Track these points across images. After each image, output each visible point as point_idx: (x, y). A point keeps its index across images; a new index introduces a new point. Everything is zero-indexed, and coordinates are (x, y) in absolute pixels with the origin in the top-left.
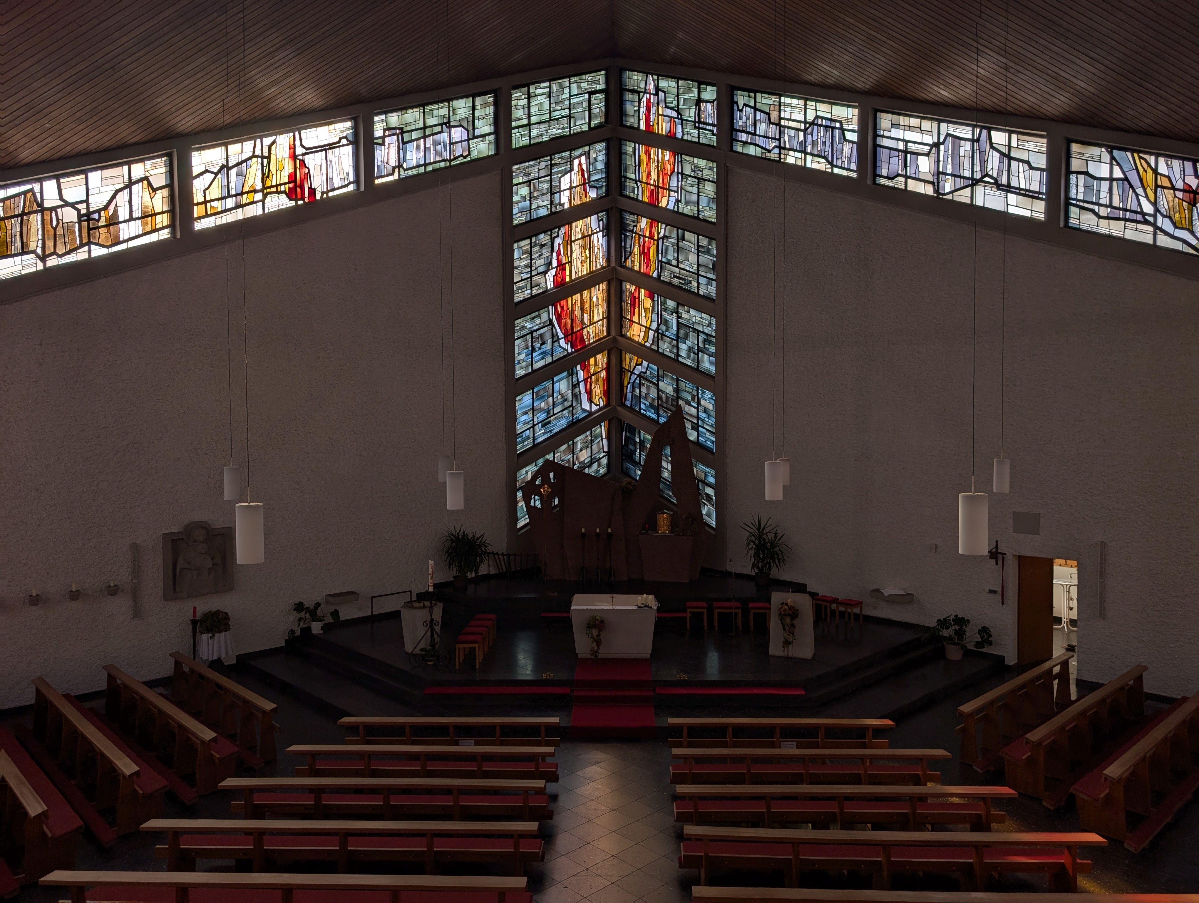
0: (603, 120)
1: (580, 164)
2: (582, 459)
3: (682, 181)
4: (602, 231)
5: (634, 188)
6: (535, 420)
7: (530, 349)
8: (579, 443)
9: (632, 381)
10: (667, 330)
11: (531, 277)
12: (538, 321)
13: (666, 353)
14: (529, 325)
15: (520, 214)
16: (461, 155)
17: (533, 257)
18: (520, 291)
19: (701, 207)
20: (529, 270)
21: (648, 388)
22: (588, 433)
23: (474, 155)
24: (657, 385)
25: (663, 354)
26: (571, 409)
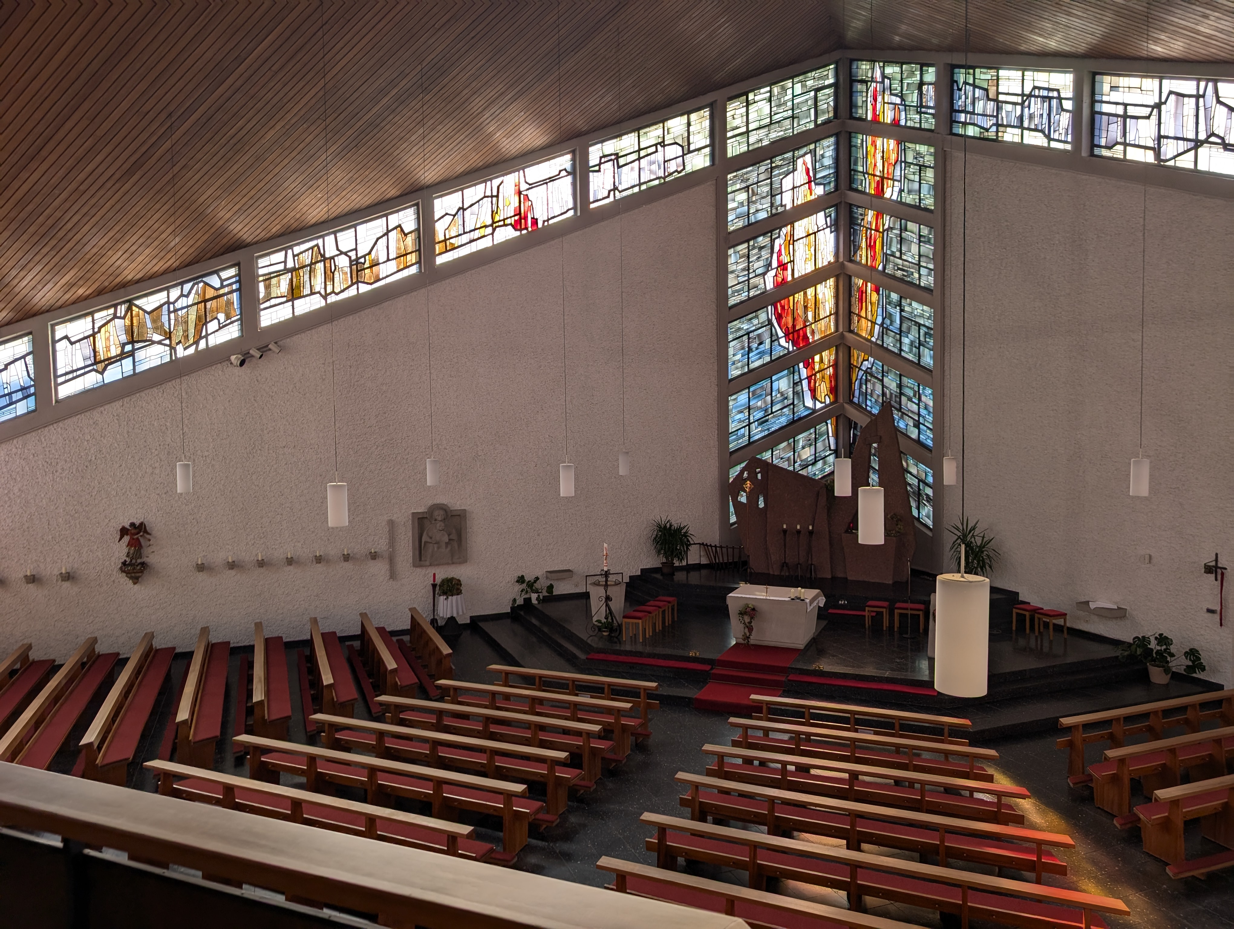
0: (831, 114)
1: (804, 163)
2: (804, 457)
3: (905, 170)
4: (830, 227)
5: (862, 180)
6: (751, 418)
7: (747, 349)
8: (801, 441)
9: (859, 378)
10: (891, 324)
11: (748, 280)
12: (755, 322)
13: (890, 348)
14: (745, 326)
15: (737, 220)
16: (676, 171)
17: (750, 260)
18: (736, 294)
19: (922, 195)
20: (747, 272)
21: (874, 384)
22: (812, 430)
23: (689, 169)
24: (882, 381)
25: (887, 349)
26: (792, 406)
